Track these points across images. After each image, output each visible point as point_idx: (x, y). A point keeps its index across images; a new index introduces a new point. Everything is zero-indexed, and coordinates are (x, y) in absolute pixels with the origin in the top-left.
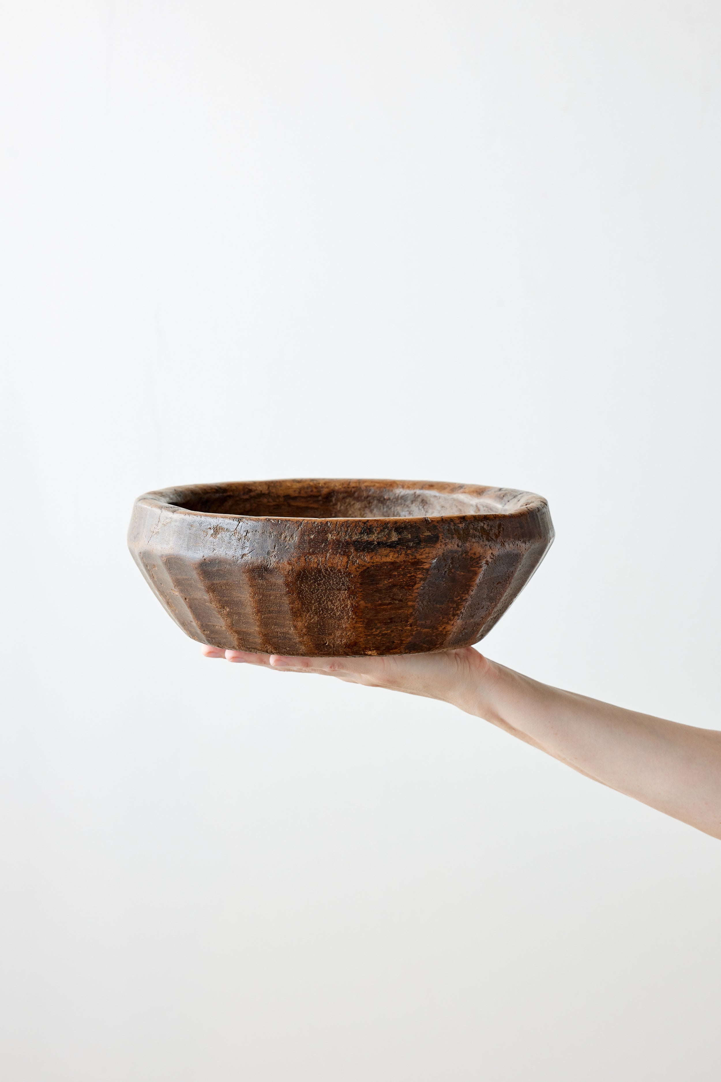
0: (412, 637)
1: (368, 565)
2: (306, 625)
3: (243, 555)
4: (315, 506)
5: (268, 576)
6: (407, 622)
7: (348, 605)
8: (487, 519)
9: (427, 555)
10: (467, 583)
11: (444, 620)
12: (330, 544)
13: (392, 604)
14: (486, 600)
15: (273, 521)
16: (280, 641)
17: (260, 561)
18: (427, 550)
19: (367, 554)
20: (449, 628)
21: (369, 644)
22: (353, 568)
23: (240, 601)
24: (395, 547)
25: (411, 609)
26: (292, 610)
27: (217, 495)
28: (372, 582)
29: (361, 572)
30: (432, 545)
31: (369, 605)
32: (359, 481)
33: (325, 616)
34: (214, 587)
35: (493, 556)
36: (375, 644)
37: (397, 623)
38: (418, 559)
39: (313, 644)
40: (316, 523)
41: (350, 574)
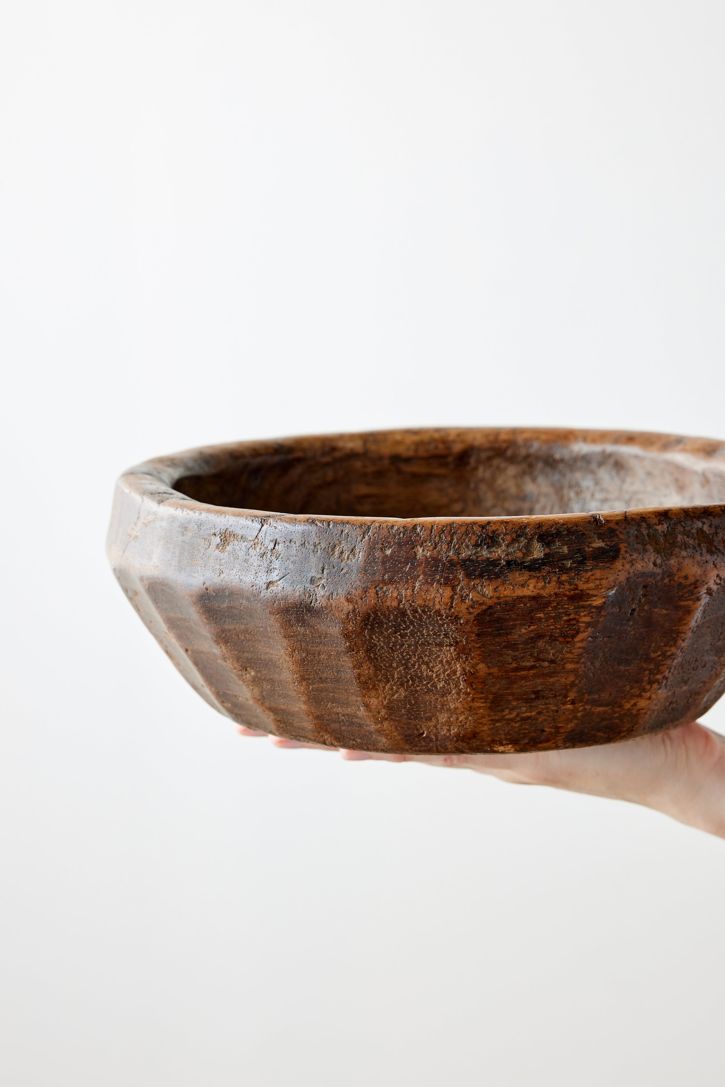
0: (576, 722)
1: (490, 602)
2: (385, 703)
3: (270, 582)
4: (442, 471)
5: (313, 621)
6: (566, 697)
7: (457, 671)
8: (709, 515)
9: (598, 582)
10: (674, 628)
11: (632, 691)
12: (419, 565)
13: (537, 667)
14: (709, 652)
15: (319, 524)
16: (343, 728)
17: (297, 594)
18: (598, 573)
19: (488, 583)
20: (642, 703)
21: (500, 734)
22: (463, 607)
23: (271, 660)
24: (539, 569)
25: (572, 676)
26: (359, 679)
27: (276, 459)
28: (498, 631)
29: (478, 614)
30: (608, 565)
31: (495, 670)
32: (515, 431)
33: (418, 688)
34: (226, 635)
35: (721, 579)
36: (510, 735)
37: (547, 698)
38: (582, 590)
39: (399, 734)
40: (396, 528)
41: (457, 618)
